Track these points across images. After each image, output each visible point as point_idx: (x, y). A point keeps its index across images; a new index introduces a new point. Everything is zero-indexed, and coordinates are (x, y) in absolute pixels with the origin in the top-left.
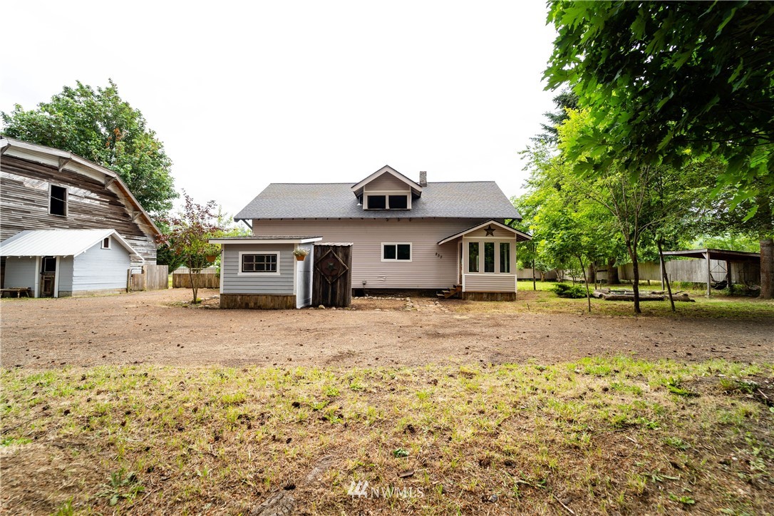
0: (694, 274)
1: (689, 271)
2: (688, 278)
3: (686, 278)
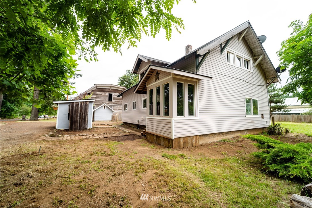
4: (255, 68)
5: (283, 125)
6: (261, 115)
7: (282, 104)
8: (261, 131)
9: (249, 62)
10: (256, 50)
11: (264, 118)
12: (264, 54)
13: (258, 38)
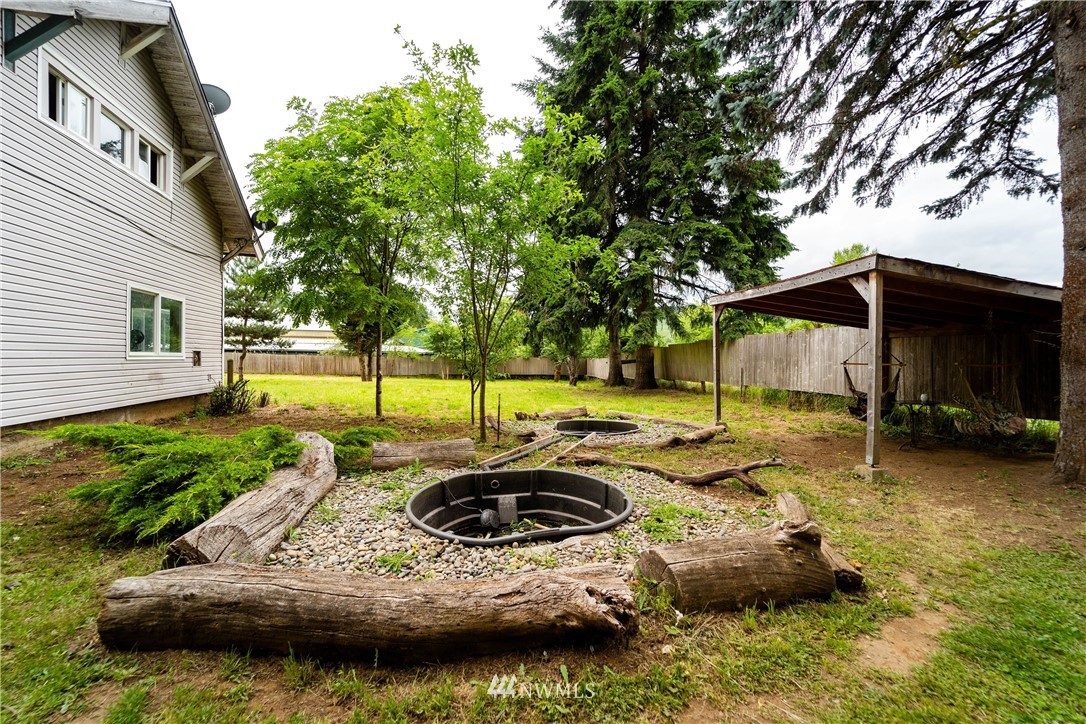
0: (793, 371)
1: (781, 361)
2: (779, 380)
3: (774, 380)
4: (186, 189)
5: (256, 382)
6: (192, 355)
7: (275, 323)
8: (190, 408)
9: (162, 158)
10: (194, 127)
11: (202, 364)
12: (219, 154)
13: (201, 86)
